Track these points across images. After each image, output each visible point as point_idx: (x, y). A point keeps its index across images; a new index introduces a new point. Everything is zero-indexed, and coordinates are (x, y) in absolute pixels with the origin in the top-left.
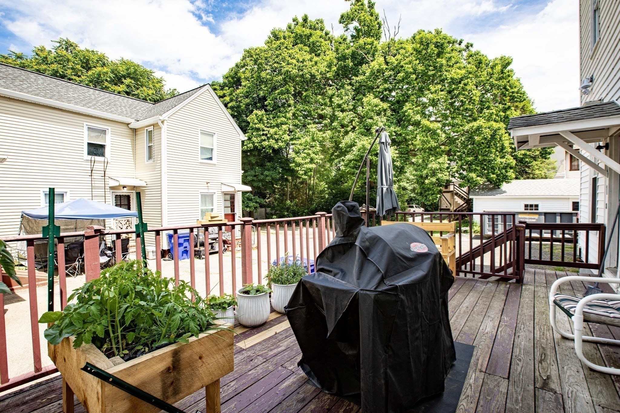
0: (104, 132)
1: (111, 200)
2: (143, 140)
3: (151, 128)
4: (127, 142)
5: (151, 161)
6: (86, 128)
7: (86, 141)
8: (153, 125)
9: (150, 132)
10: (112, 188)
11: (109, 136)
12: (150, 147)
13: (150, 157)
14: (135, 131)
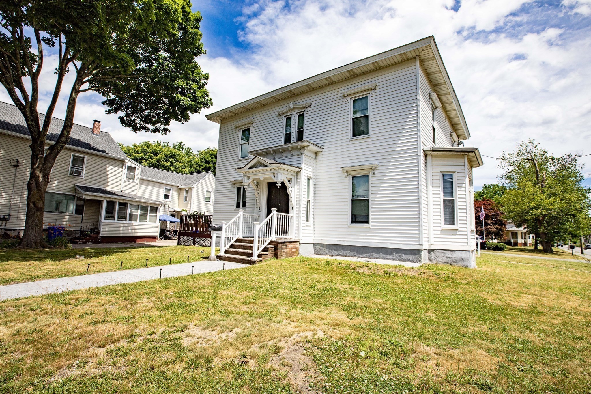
0: (170, 190)
1: (169, 215)
2: (183, 194)
3: (188, 189)
4: (177, 193)
5: (186, 202)
6: (164, 190)
7: (164, 193)
8: (189, 188)
9: (187, 191)
10: (170, 211)
11: (171, 192)
12: (186, 197)
13: (186, 200)
14: (180, 189)
